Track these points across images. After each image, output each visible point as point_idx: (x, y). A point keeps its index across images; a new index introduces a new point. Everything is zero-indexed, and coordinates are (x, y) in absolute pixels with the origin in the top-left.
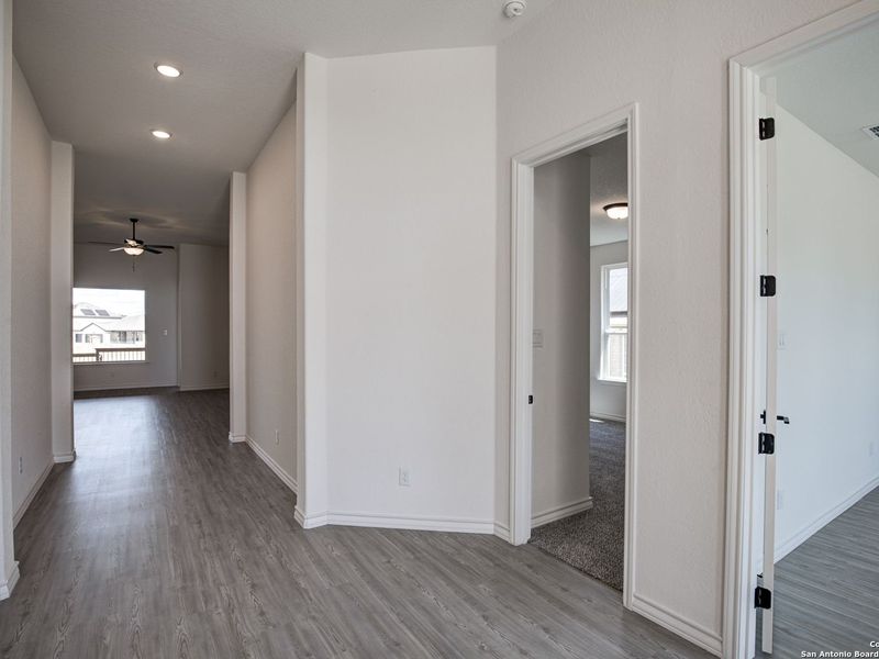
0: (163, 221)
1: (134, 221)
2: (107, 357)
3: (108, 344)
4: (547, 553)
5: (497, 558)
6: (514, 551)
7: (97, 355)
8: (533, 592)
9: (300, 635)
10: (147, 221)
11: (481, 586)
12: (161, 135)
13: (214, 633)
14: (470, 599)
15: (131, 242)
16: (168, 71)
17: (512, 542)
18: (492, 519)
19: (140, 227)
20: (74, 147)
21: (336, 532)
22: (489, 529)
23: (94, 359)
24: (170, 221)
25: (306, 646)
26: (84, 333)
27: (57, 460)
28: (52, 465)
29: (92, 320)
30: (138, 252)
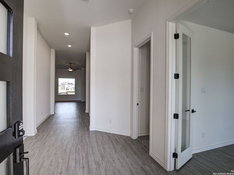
0: (76, 63)
1: (71, 64)
2: (69, 93)
3: (70, 90)
4: (139, 142)
5: (127, 141)
6: (132, 140)
7: (67, 93)
8: (130, 149)
9: (77, 149)
10: (73, 63)
11: (119, 146)
12: (70, 46)
13: (63, 146)
14: (115, 148)
15: (70, 68)
16: (67, 34)
17: (132, 138)
18: (129, 133)
19: (72, 65)
20: (55, 50)
21: (96, 132)
22: (129, 135)
23: (66, 94)
24: (78, 63)
25: (77, 150)
26: (68, 88)
27: (51, 114)
28: (50, 114)
29: (69, 85)
30: (71, 70)
